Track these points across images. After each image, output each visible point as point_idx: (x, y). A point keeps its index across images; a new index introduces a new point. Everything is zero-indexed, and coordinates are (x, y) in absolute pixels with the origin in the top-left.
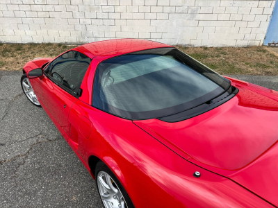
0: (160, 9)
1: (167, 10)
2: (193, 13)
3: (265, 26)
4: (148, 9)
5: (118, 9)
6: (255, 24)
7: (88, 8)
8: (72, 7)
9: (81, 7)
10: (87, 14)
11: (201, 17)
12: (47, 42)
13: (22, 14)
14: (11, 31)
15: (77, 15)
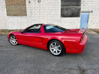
0: (51, 20)
1: (53, 20)
2: (60, 21)
3: (79, 24)
4: (48, 20)
5: (41, 20)
6: (77, 23)
7: (33, 20)
8: (28, 20)
9: (31, 20)
10: (32, 22)
11: (62, 22)
12: (20, 29)
13: (15, 22)
14: (11, 27)
15: (30, 22)
